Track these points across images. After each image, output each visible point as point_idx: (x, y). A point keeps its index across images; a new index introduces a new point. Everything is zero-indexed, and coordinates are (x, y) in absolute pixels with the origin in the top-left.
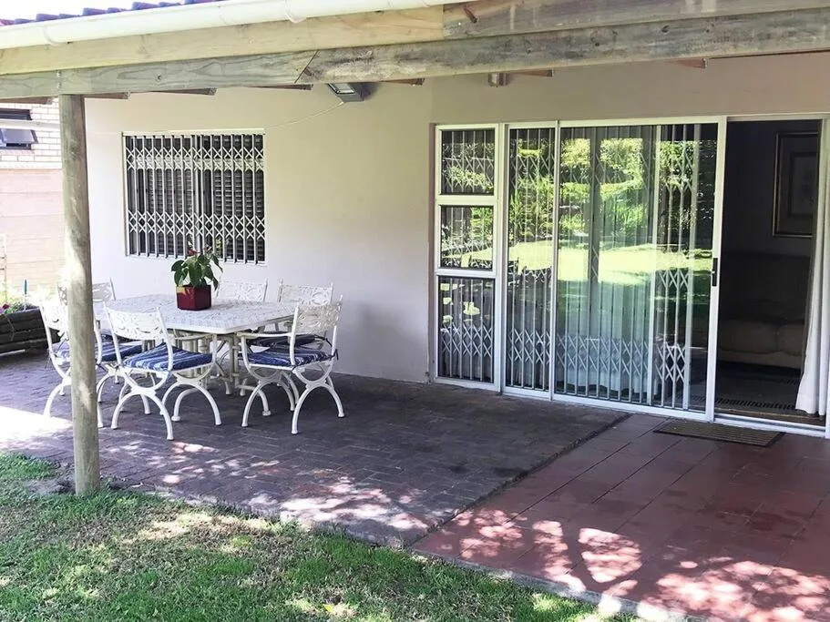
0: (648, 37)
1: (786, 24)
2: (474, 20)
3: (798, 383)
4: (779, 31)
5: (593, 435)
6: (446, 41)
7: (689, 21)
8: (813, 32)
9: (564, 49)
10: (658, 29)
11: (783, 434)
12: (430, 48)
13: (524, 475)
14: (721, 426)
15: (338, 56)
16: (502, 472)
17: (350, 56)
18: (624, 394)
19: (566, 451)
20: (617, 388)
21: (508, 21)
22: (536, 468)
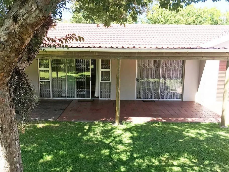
0: (90, 57)
1: (105, 57)
2: (68, 53)
3: (95, 93)
4: (104, 57)
5: (70, 103)
6: (64, 55)
7: (95, 56)
8: (107, 58)
9: (80, 57)
10: (91, 56)
11: (94, 100)
12: (62, 56)
13: (65, 109)
14: (92, 100)
15: (47, 55)
16: (62, 109)
17: (49, 56)
18: (72, 97)
19: (68, 106)
20: (70, 96)
21: (73, 54)
22: (66, 108)
